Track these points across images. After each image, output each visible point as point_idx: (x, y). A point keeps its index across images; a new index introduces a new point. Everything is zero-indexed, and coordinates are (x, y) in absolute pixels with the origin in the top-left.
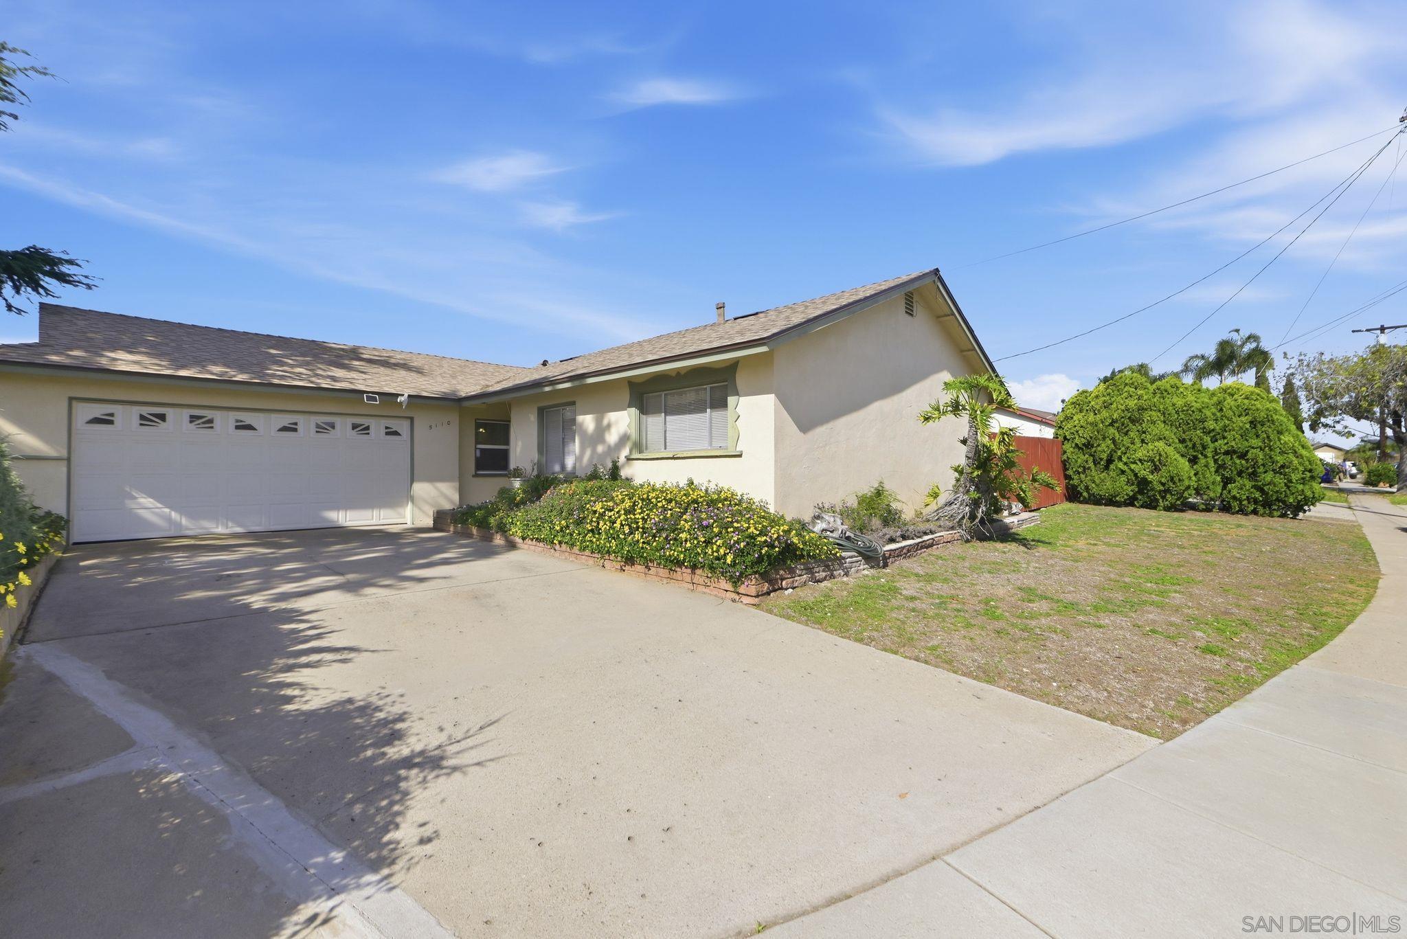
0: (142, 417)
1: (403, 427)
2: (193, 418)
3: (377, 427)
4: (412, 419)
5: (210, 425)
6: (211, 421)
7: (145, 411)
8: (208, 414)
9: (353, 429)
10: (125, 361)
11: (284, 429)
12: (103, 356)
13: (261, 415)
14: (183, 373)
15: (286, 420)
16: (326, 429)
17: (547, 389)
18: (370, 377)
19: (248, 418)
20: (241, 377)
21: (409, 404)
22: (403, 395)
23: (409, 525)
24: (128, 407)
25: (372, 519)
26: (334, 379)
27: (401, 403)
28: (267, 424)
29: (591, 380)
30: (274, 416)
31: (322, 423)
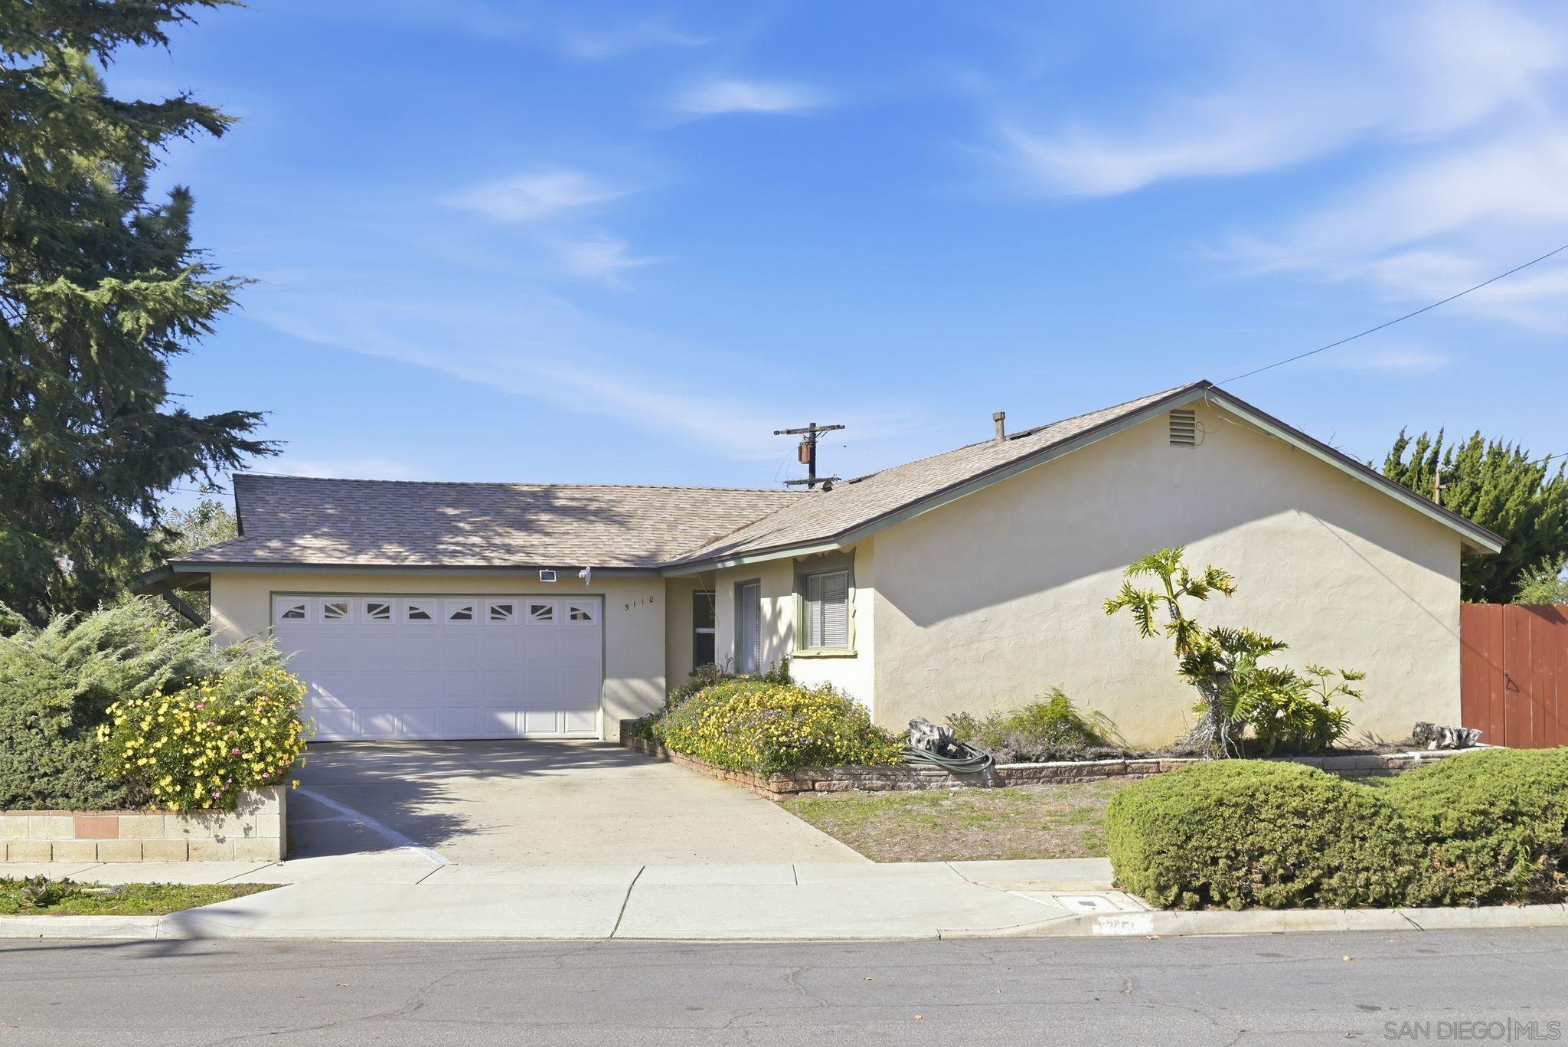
0: (327, 609)
1: (592, 607)
2: (371, 608)
3: (561, 608)
4: (603, 596)
5: (386, 615)
6: (387, 610)
7: (330, 601)
8: (384, 602)
9: (533, 613)
10: (314, 549)
11: (458, 616)
12: (295, 545)
13: (434, 600)
14: (363, 560)
15: (459, 605)
16: (502, 614)
17: (720, 566)
18: (552, 541)
19: (422, 605)
20: (412, 560)
21: (592, 579)
22: (584, 568)
23: (601, 740)
24: (315, 599)
25: (556, 730)
26: (509, 549)
27: (583, 579)
28: (440, 610)
29: (747, 561)
30: (447, 601)
31: (501, 607)
